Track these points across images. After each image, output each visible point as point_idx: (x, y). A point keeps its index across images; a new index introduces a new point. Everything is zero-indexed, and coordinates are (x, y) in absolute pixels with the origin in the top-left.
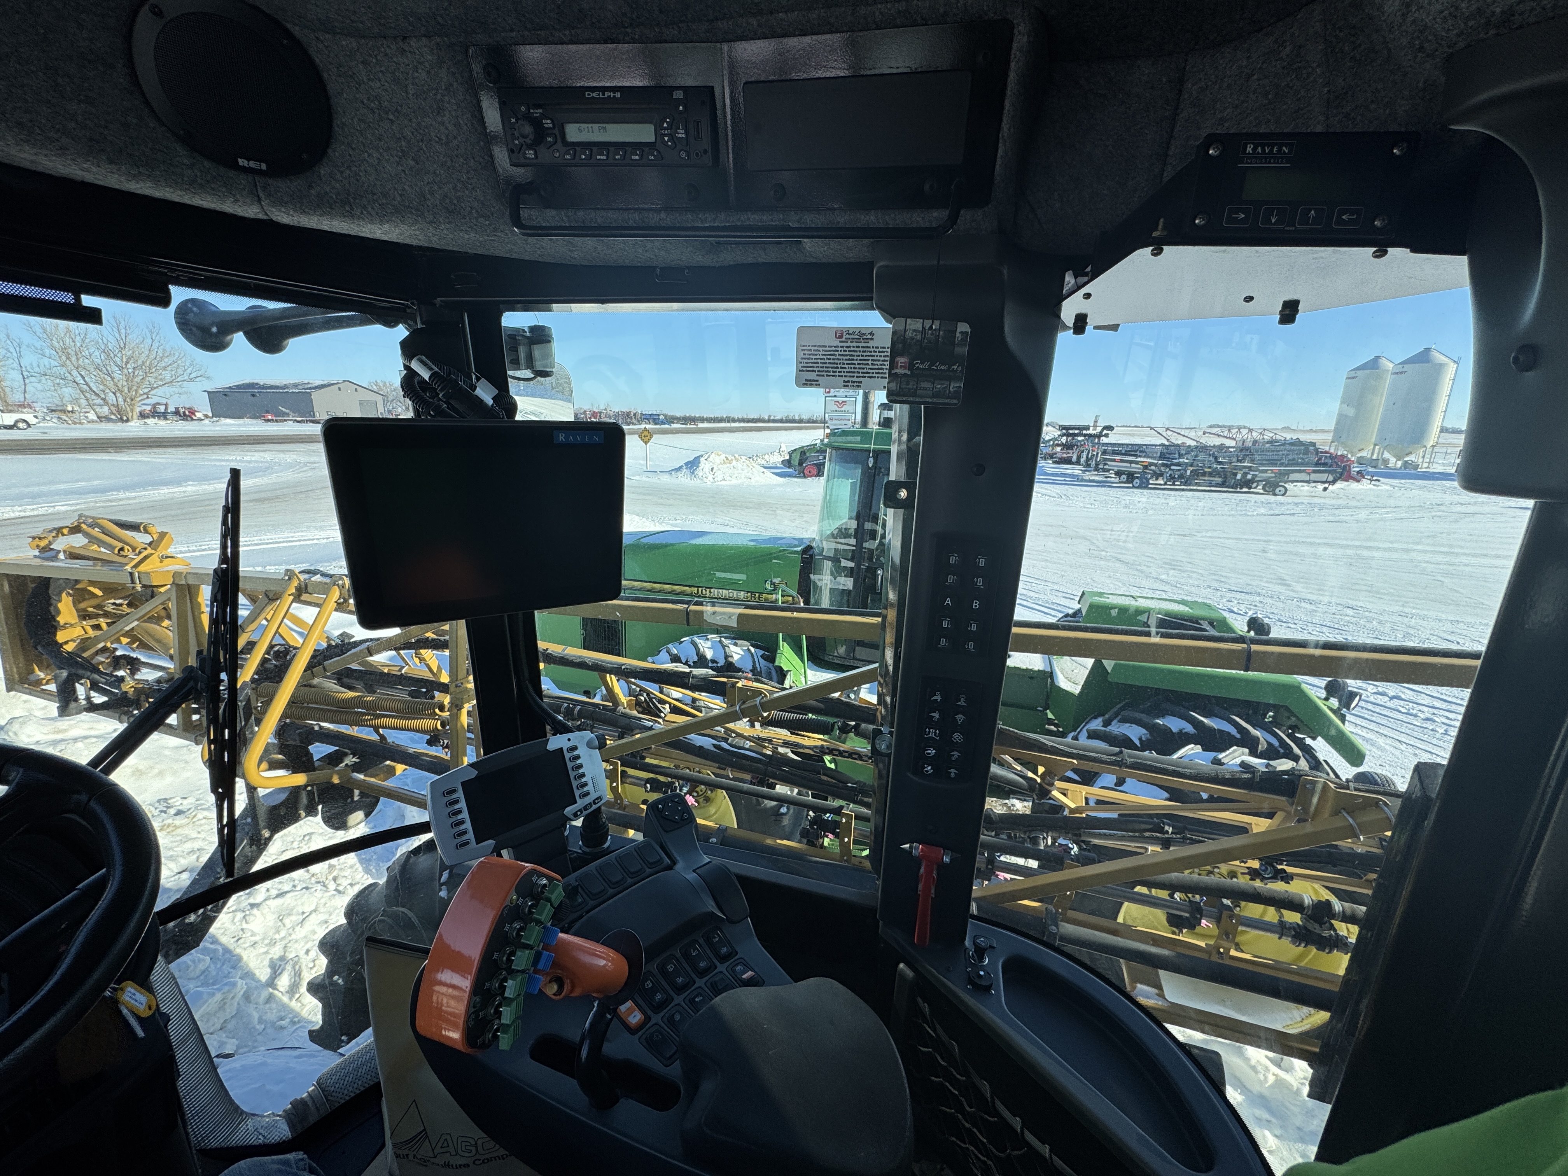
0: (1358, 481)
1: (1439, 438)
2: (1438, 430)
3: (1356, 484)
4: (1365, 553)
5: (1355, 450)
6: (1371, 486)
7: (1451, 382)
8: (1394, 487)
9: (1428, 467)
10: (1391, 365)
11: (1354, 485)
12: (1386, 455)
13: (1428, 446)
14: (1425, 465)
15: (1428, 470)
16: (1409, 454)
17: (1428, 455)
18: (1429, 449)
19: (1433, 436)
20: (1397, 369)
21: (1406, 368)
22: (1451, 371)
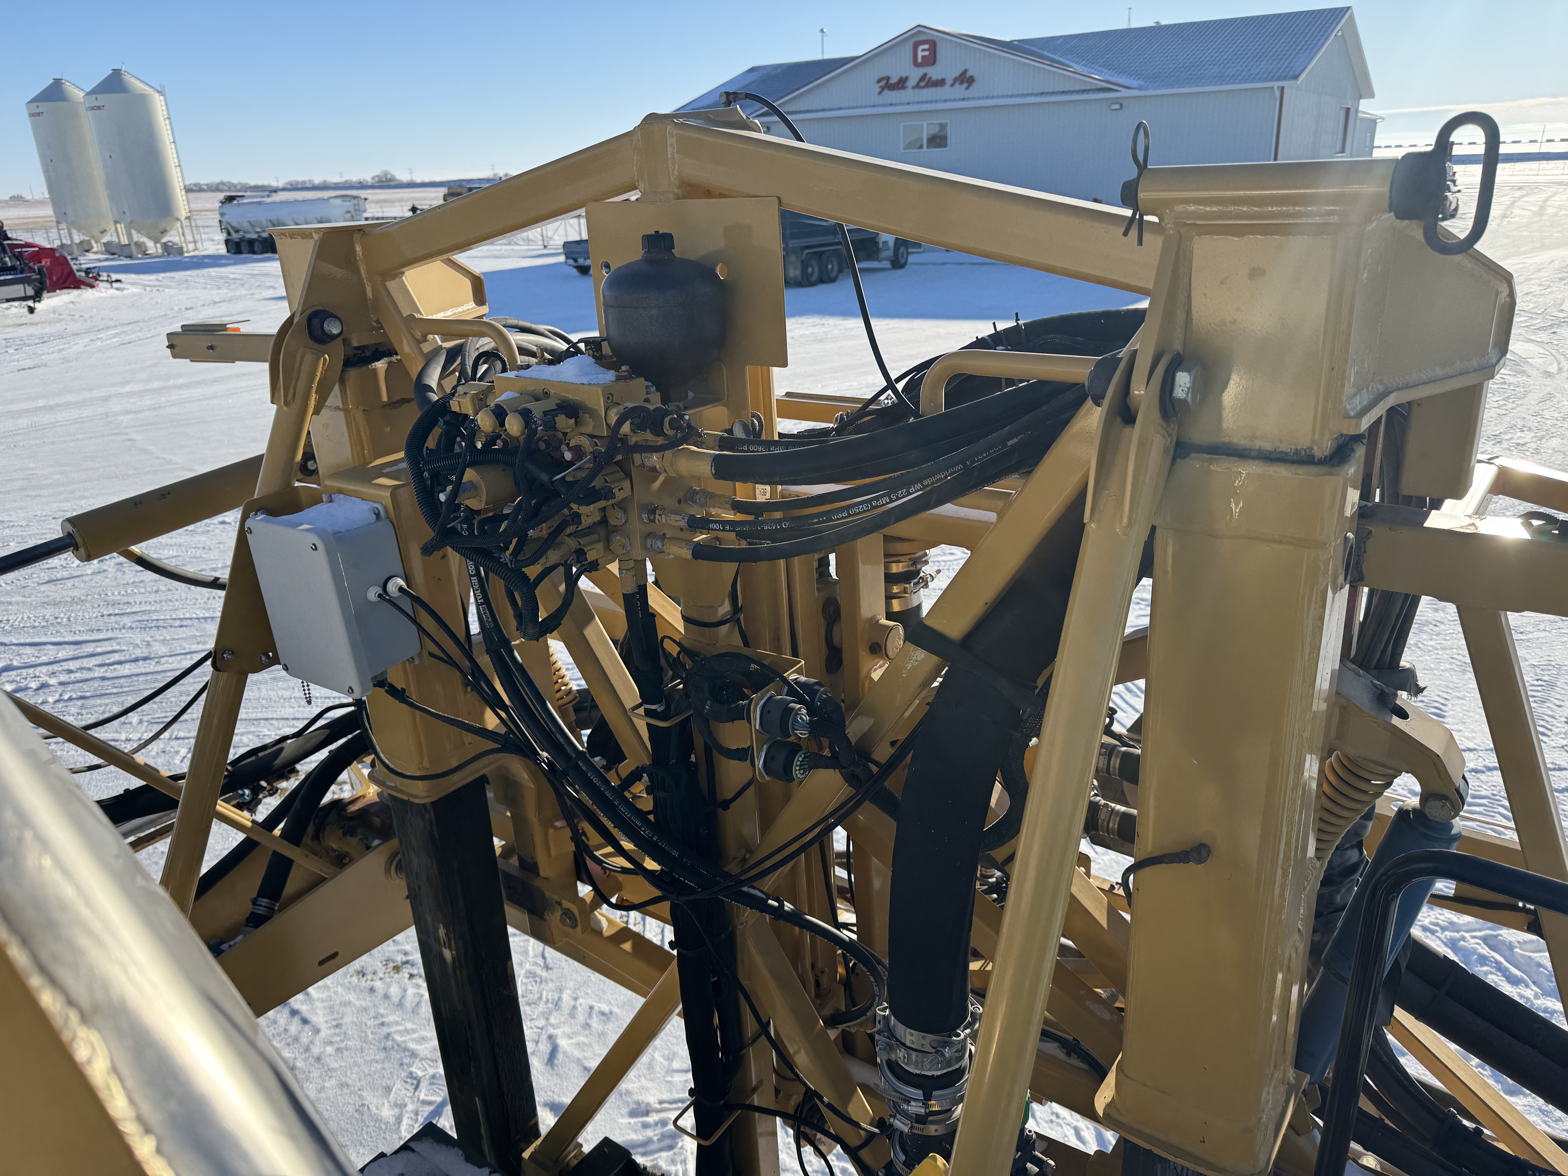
0: (92, 287)
1: (188, 202)
2: (183, 192)
3: (90, 290)
4: (44, 418)
5: (96, 233)
6: (113, 291)
7: (167, 122)
8: (144, 286)
9: (196, 249)
10: (81, 94)
11: (86, 295)
12: (137, 237)
13: (183, 218)
14: (191, 246)
15: (196, 253)
16: (164, 232)
17: (188, 232)
18: (186, 223)
19: (181, 203)
20: (92, 101)
21: (102, 99)
22: (159, 103)
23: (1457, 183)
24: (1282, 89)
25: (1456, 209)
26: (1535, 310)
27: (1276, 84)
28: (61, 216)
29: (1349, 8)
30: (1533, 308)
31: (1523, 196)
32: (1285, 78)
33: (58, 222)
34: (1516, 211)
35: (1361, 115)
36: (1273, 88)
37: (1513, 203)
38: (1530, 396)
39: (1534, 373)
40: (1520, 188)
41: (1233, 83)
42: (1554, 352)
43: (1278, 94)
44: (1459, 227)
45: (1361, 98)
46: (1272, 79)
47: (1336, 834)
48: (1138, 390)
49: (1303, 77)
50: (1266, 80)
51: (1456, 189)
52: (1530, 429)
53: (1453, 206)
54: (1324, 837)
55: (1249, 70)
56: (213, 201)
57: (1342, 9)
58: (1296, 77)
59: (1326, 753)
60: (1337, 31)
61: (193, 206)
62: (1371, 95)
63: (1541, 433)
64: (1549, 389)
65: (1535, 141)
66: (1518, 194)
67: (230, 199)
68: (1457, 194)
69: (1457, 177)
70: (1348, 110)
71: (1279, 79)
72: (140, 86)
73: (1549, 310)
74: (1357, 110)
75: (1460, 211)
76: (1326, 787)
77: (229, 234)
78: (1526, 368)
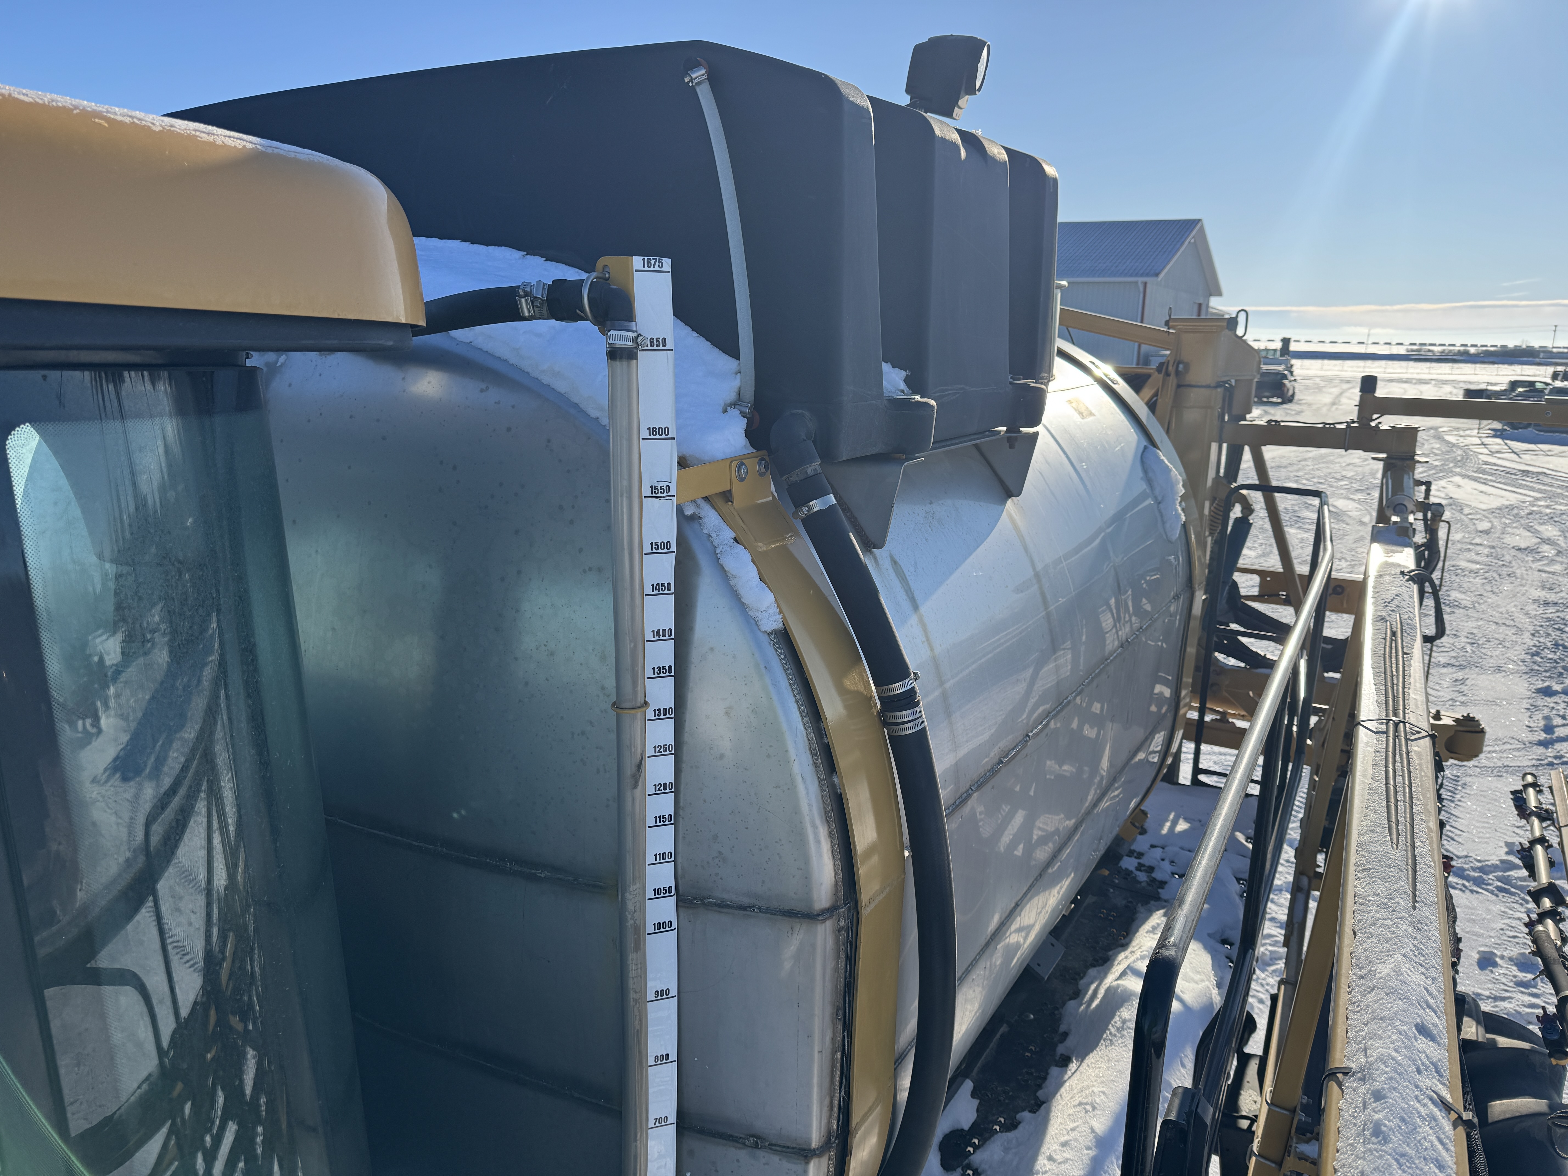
23: (1295, 373)
24: (1145, 284)
25: (1293, 395)
26: (1355, 477)
27: (1140, 280)
29: (1199, 220)
30: (1353, 476)
31: (1350, 389)
32: (1147, 275)
34: (1344, 400)
35: (1211, 310)
36: (1137, 282)
37: (1341, 394)
38: (1347, 537)
39: (1351, 522)
40: (1348, 382)
41: (1104, 276)
42: (1368, 508)
43: (1141, 289)
44: (1295, 410)
45: (1211, 295)
46: (1136, 275)
47: (1216, 530)
48: (1170, 368)
49: (1162, 276)
50: (1131, 275)
51: (1292, 378)
52: (1346, 560)
53: (1290, 393)
54: (1212, 532)
55: (1117, 267)
57: (1194, 221)
58: (1157, 275)
59: (1213, 500)
60: (1190, 239)
62: (1219, 293)
63: (1353, 563)
64: (1361, 533)
65: (1363, 343)
66: (1345, 386)
68: (1293, 383)
69: (1294, 369)
70: (1200, 305)
71: (1142, 275)
73: (1366, 478)
74: (1208, 306)
75: (1296, 397)
76: (1212, 513)
78: (1345, 518)
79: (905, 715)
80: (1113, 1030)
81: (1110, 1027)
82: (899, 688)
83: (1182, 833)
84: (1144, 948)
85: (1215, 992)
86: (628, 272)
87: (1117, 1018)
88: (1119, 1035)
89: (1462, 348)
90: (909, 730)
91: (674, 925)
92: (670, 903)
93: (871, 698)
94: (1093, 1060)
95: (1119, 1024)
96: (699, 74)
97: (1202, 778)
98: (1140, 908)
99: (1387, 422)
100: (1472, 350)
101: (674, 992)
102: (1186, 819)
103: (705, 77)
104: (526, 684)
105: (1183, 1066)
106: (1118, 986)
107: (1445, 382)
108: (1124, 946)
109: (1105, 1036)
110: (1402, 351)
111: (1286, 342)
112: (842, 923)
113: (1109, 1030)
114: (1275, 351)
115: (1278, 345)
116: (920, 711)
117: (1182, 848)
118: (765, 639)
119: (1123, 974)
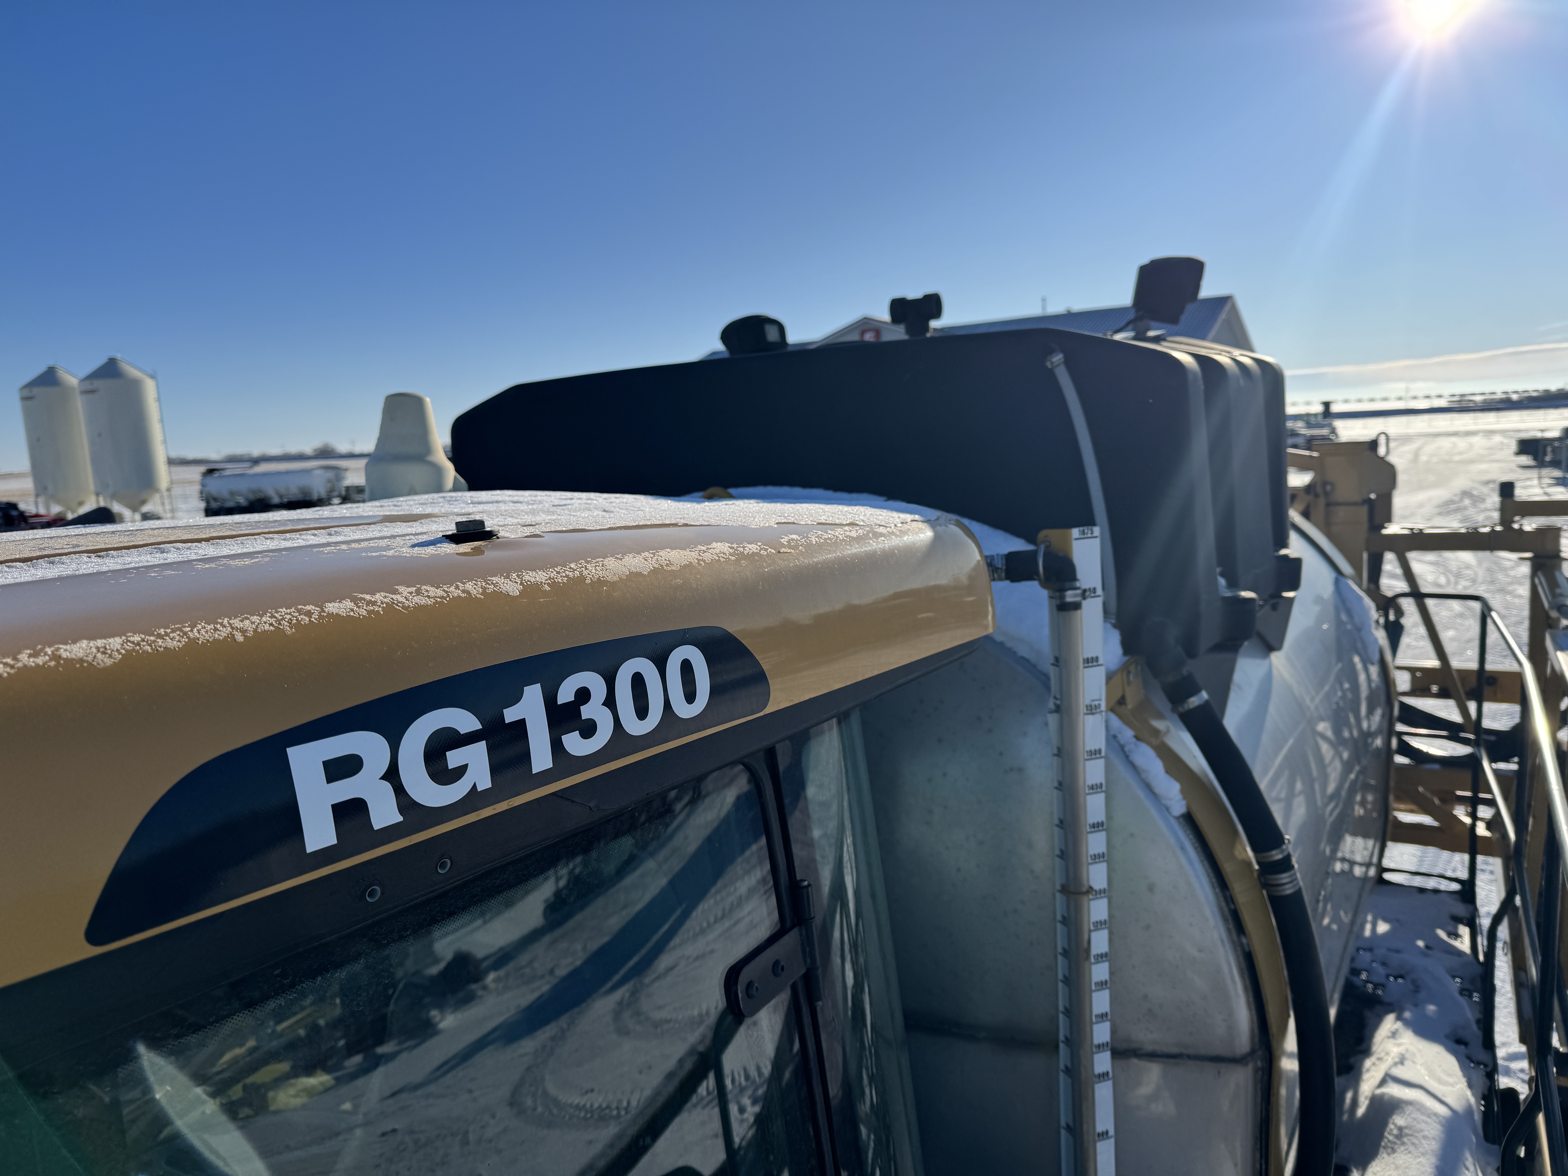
1: (170, 474)
2: (166, 464)
10: (76, 380)
13: (163, 489)
16: (143, 502)
17: (167, 501)
18: (165, 494)
19: (163, 474)
20: (88, 386)
21: (98, 384)
22: (150, 389)
28: (41, 490)
29: (1229, 297)
33: (37, 496)
48: (1318, 489)
56: (195, 473)
60: (1223, 316)
61: (174, 477)
67: (210, 472)
72: (133, 372)
77: (208, 502)
79: (1284, 878)
80: (1391, 1138)
81: (1386, 1134)
82: (1276, 855)
83: (1386, 935)
84: (1392, 1055)
85: (1469, 1093)
86: (1067, 542)
87: (1391, 1126)
88: (1398, 1142)
89: (1504, 396)
90: (1289, 890)
91: (1111, 1075)
92: (1107, 1055)
93: (1249, 864)
94: (1379, 1169)
95: (1395, 1132)
96: (1058, 358)
97: (1387, 876)
98: (1368, 1014)
99: (1529, 525)
100: (1515, 397)
101: (1112, 1132)
102: (1386, 920)
103: (1062, 360)
104: (959, 870)
105: (1467, 1169)
106: (1383, 1095)
107: (1492, 432)
108: (1366, 1052)
109: (1383, 1144)
110: (1442, 403)
111: (1327, 405)
112: (1259, 1064)
113: (1386, 1138)
114: (1316, 415)
115: (1318, 409)
116: (1295, 874)
117: (1389, 950)
118: (1175, 824)
119: (1383, 1083)
